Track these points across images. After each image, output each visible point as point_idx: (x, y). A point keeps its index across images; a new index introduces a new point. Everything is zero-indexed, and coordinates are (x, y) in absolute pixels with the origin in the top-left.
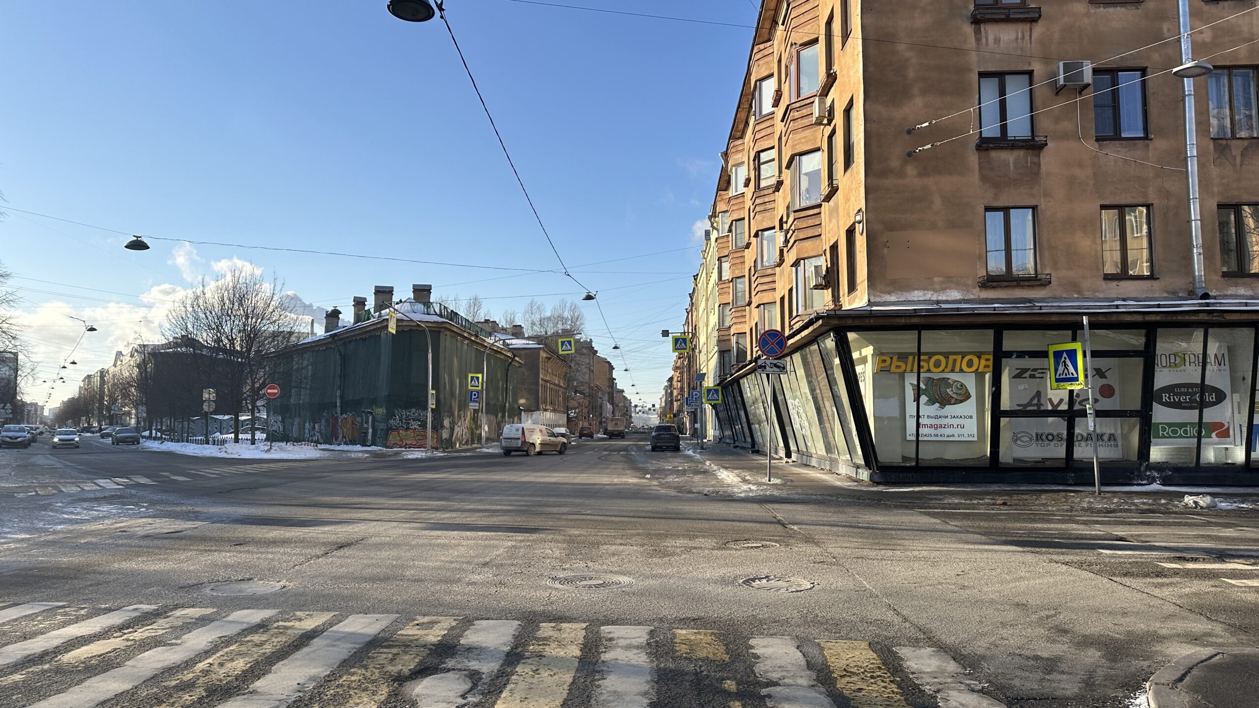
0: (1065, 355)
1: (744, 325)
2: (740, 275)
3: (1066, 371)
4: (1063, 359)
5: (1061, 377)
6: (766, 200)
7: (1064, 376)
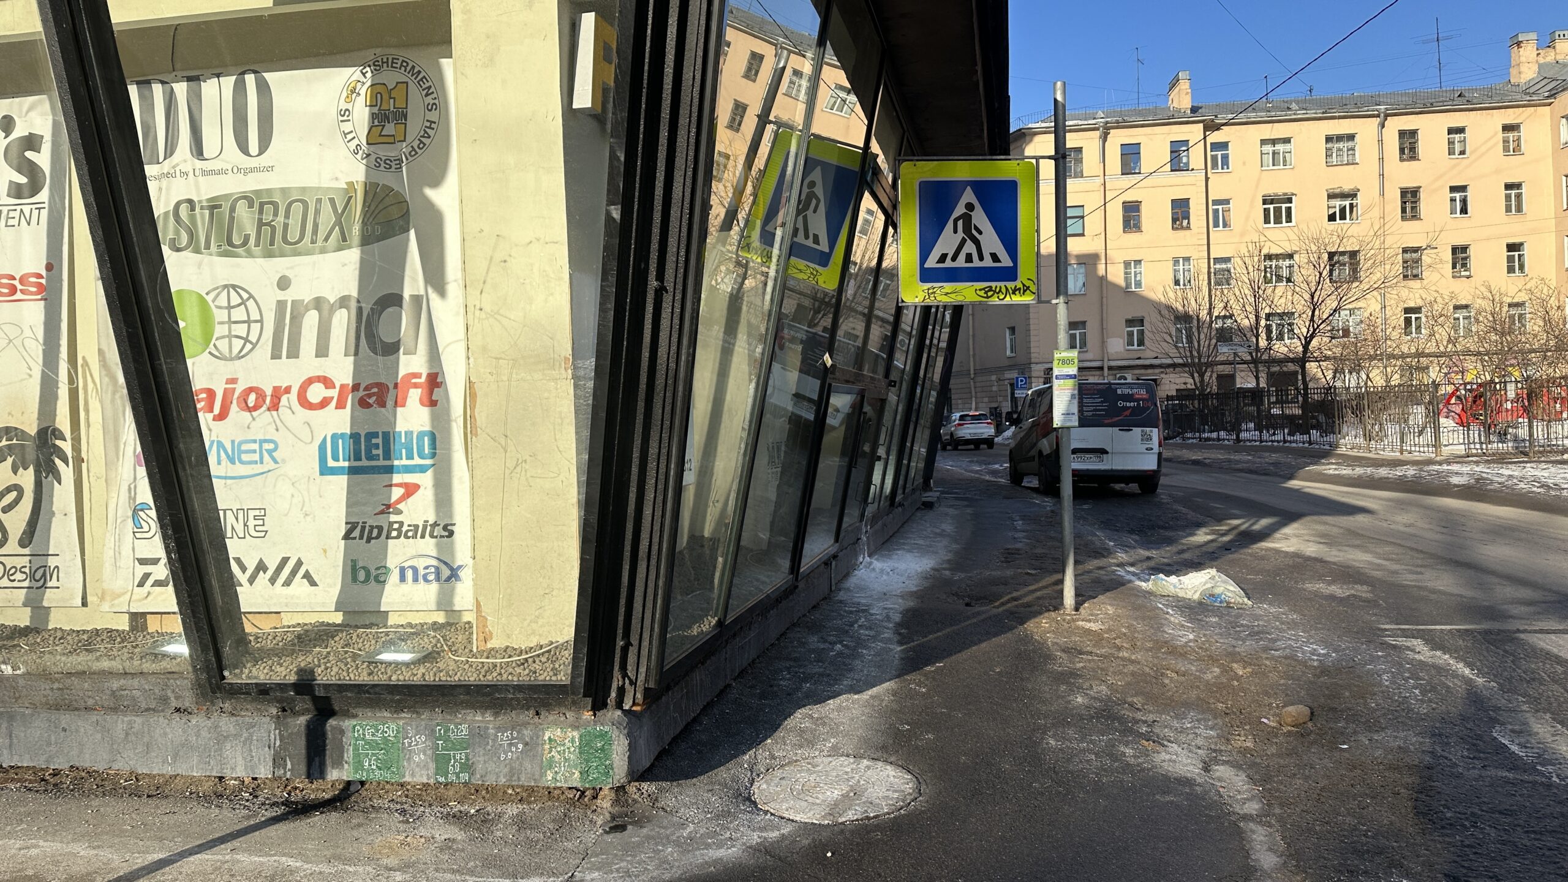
0: (969, 196)
3: (970, 247)
4: (960, 210)
5: (948, 263)
7: (961, 262)
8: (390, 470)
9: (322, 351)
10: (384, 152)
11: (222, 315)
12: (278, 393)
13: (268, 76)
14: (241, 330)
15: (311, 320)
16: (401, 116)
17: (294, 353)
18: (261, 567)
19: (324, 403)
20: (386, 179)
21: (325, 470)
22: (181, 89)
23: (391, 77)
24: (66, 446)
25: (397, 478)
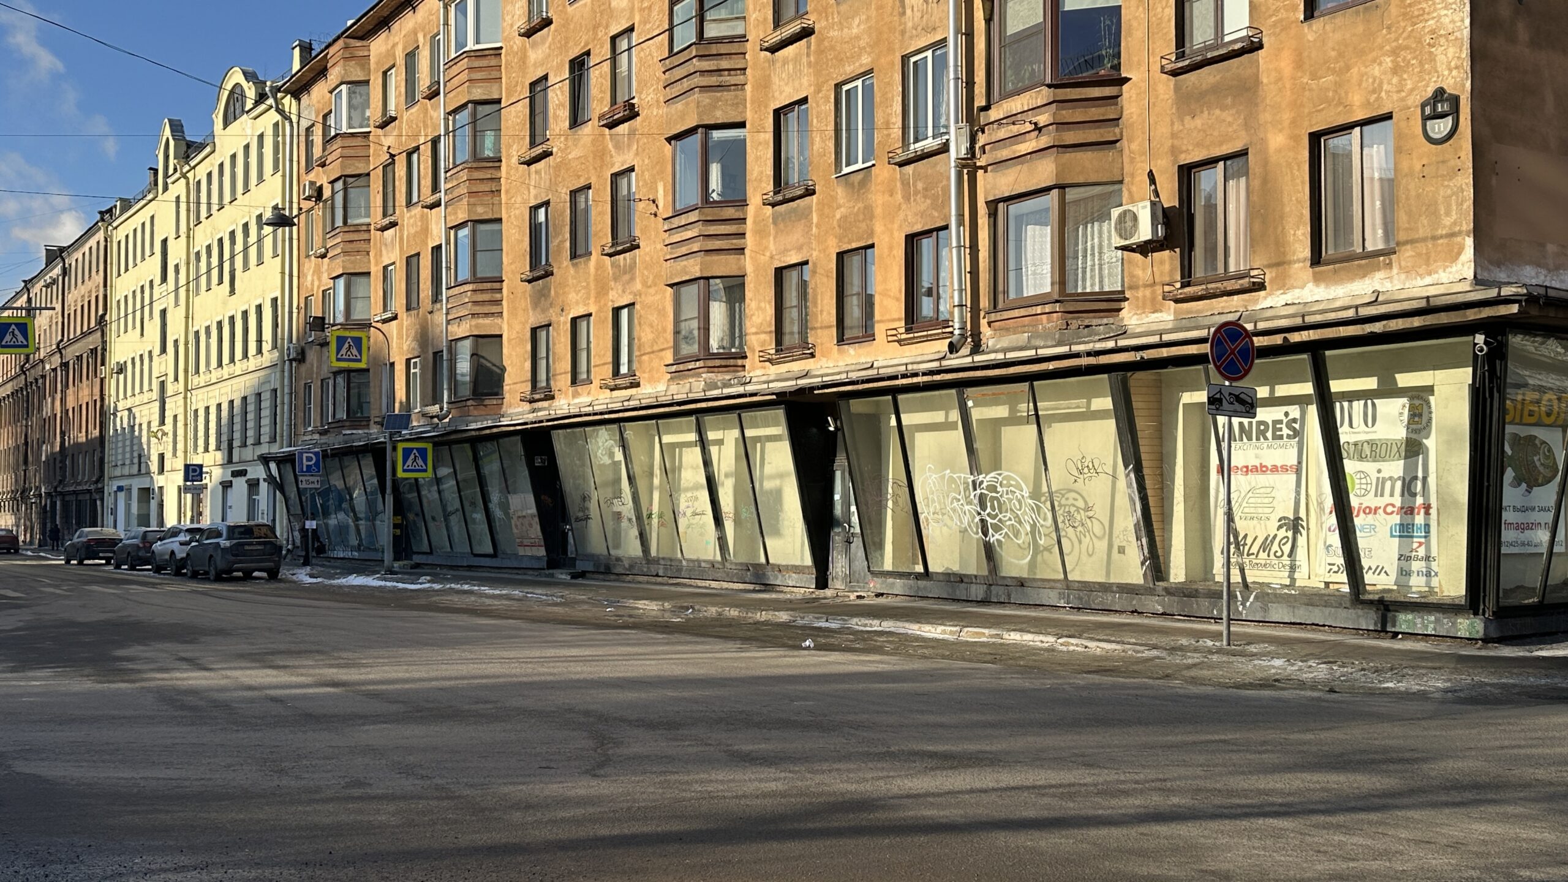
1: (498, 321)
2: (489, 216)
6: (725, 64)
8: (1412, 537)
9: (1392, 495)
10: (1414, 427)
11: (1357, 481)
12: (1376, 509)
13: (1376, 401)
14: (1364, 486)
15: (1388, 484)
16: (1420, 415)
17: (1382, 495)
18: (1370, 568)
19: (1392, 513)
20: (1414, 436)
21: (1392, 536)
22: (1346, 404)
23: (1417, 402)
24: (1304, 524)
25: (1415, 540)
